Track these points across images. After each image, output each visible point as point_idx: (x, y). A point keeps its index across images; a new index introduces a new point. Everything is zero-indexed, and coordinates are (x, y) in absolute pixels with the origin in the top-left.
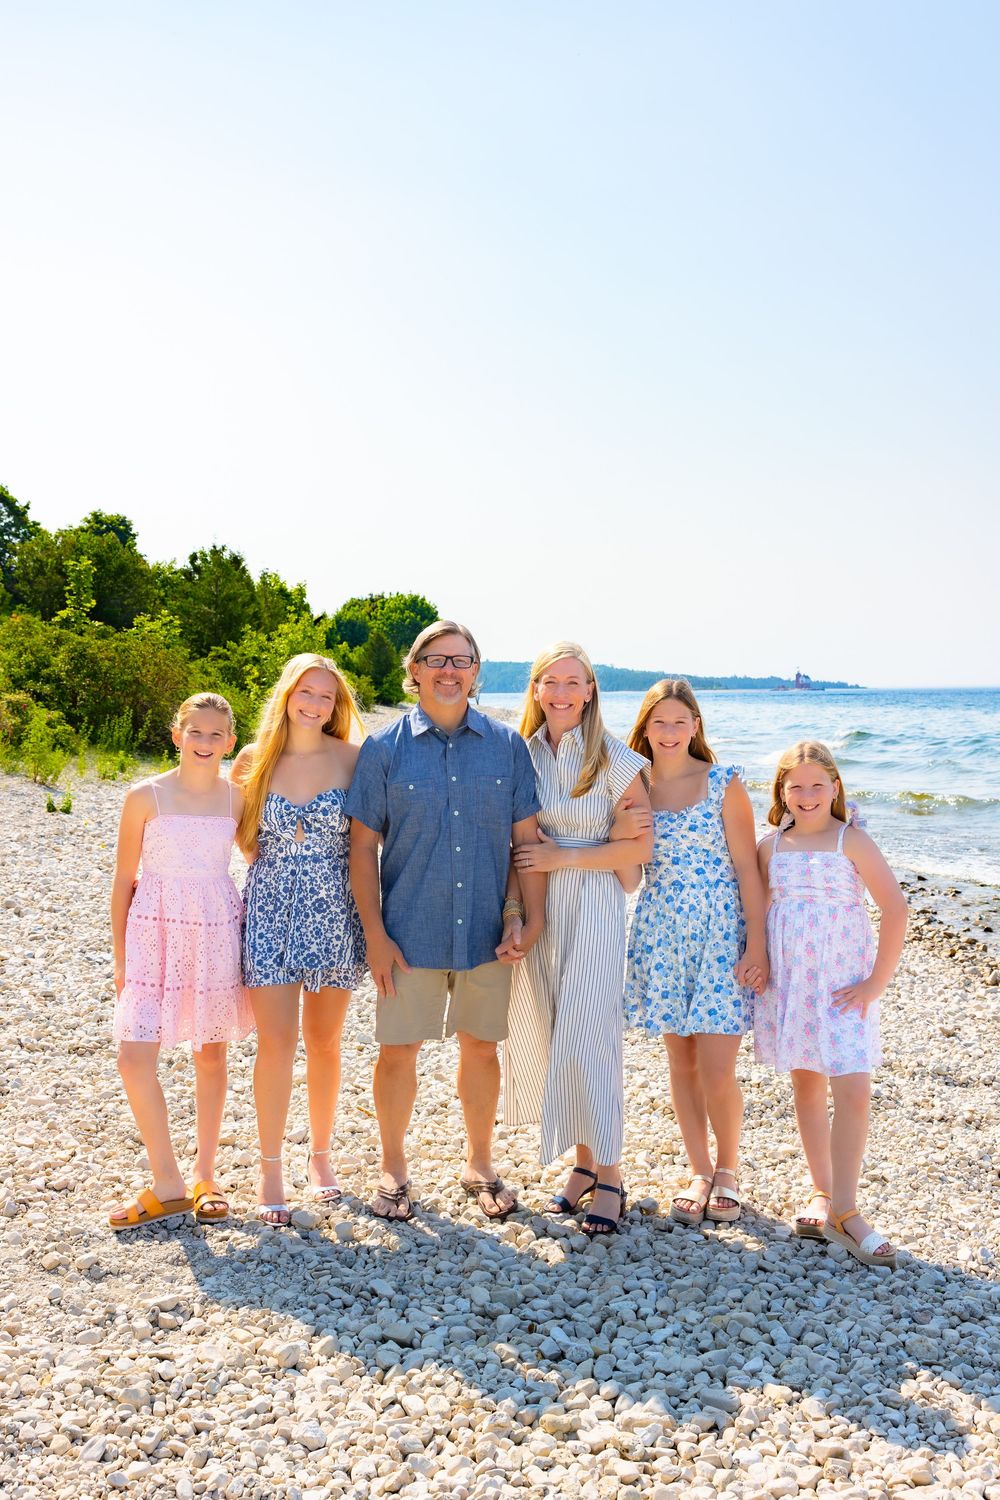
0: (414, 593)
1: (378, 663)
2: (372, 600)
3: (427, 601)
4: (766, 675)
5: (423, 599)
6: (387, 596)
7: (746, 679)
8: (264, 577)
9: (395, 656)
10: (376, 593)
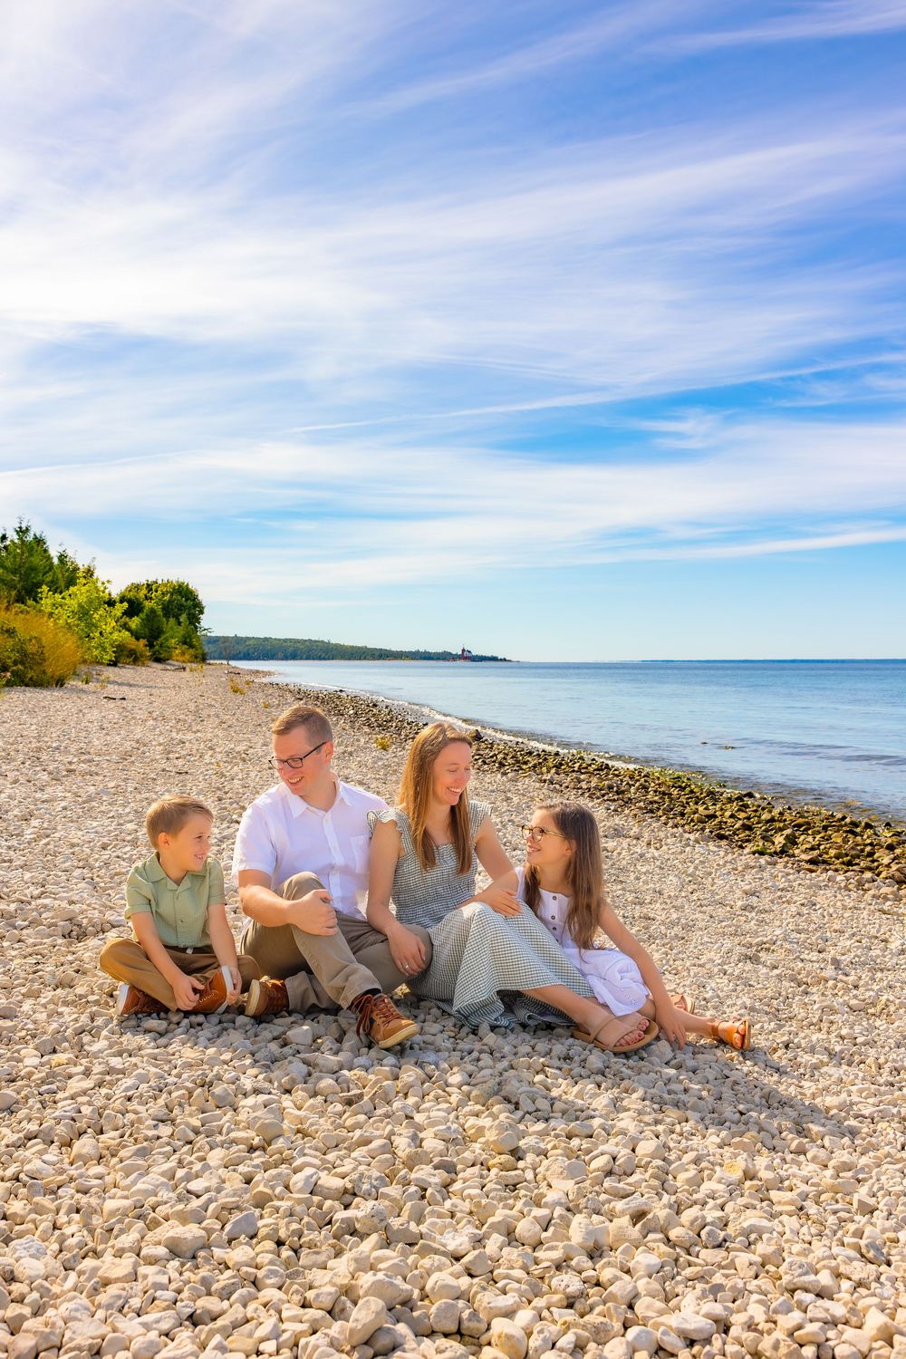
0: (181, 580)
1: (151, 630)
2: (148, 585)
3: (190, 587)
4: (440, 650)
5: (188, 585)
6: (160, 582)
7: (426, 652)
8: (62, 558)
9: (165, 626)
10: (151, 580)
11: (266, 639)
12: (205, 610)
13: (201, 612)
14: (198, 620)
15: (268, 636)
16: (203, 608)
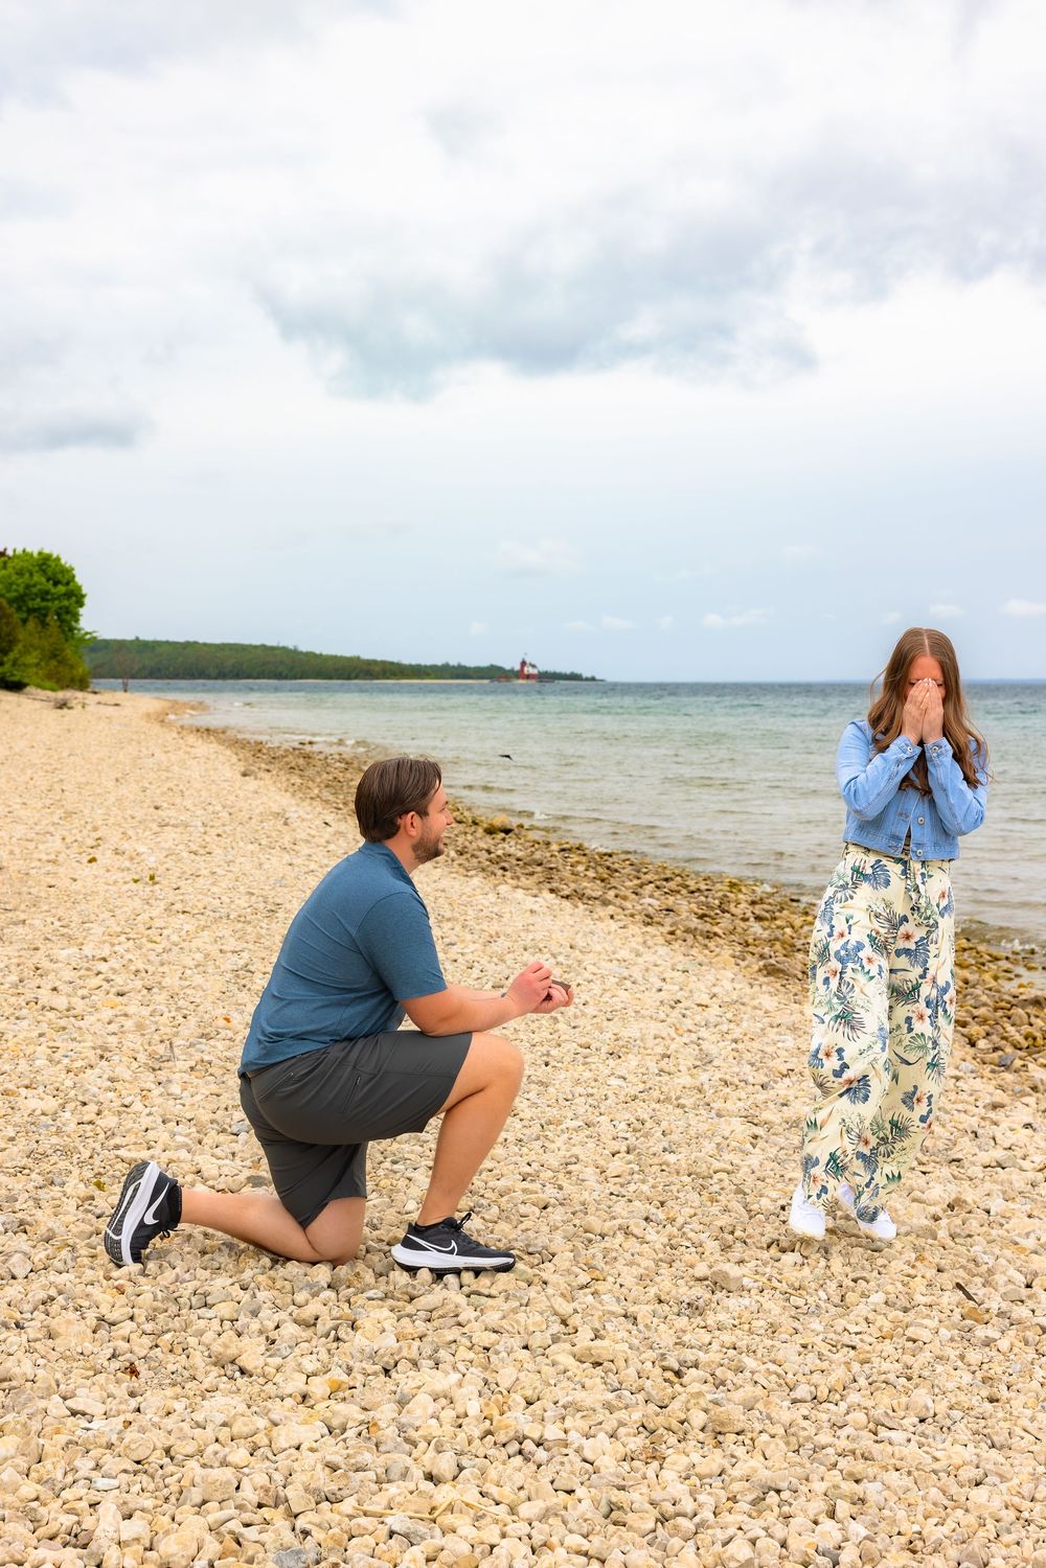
0: (46, 551)
3: (63, 562)
5: (57, 558)
11: (187, 645)
12: (86, 600)
13: (81, 604)
14: (76, 617)
15: (192, 640)
16: (83, 596)
